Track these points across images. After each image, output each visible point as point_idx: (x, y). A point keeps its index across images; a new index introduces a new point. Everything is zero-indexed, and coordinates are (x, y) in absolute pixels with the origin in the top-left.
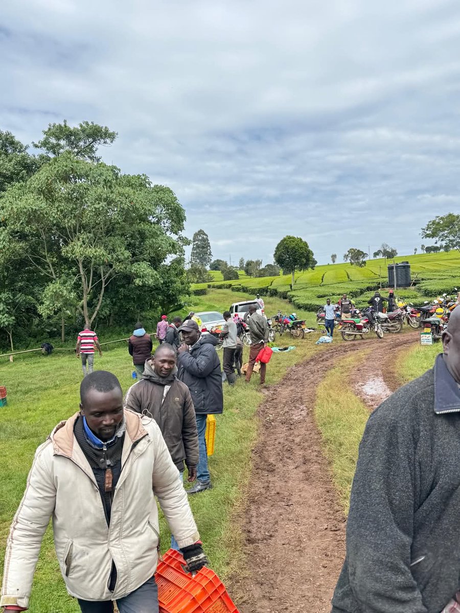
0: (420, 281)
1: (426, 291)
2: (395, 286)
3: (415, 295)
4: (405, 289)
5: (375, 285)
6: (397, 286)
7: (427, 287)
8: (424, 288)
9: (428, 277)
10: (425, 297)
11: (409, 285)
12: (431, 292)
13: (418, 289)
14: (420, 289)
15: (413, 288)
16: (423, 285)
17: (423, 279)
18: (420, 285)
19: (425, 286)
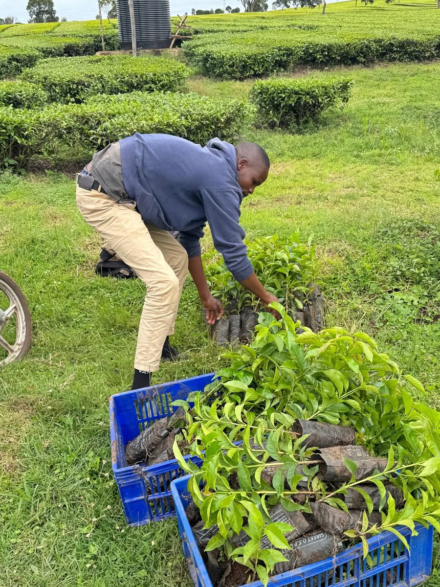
0: (190, 34)
1: (206, 60)
2: (134, 45)
3: (176, 73)
4: (158, 54)
5: (91, 41)
6: (138, 46)
7: (209, 48)
8: (201, 50)
9: (207, 28)
10: (205, 79)
11: (166, 44)
12: (222, 64)
13: (186, 54)
14: (193, 55)
15: (174, 51)
16: (199, 42)
17: (197, 32)
18: (192, 43)
19: (203, 45)
